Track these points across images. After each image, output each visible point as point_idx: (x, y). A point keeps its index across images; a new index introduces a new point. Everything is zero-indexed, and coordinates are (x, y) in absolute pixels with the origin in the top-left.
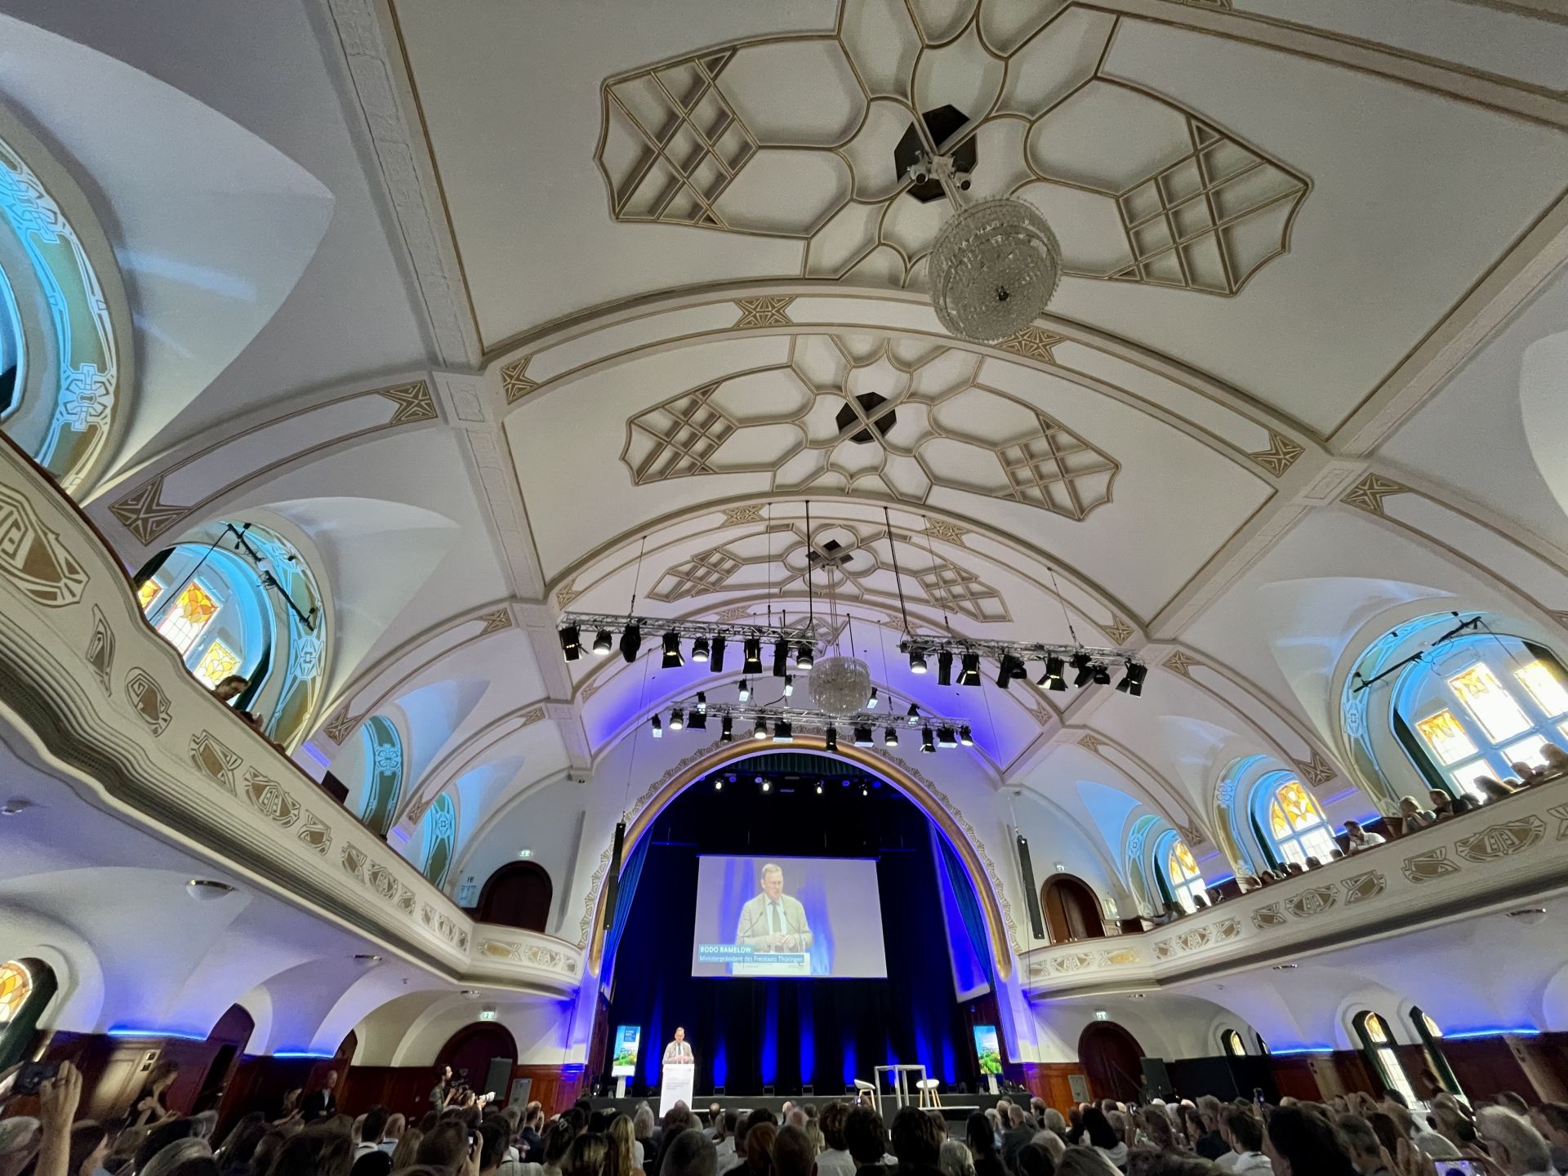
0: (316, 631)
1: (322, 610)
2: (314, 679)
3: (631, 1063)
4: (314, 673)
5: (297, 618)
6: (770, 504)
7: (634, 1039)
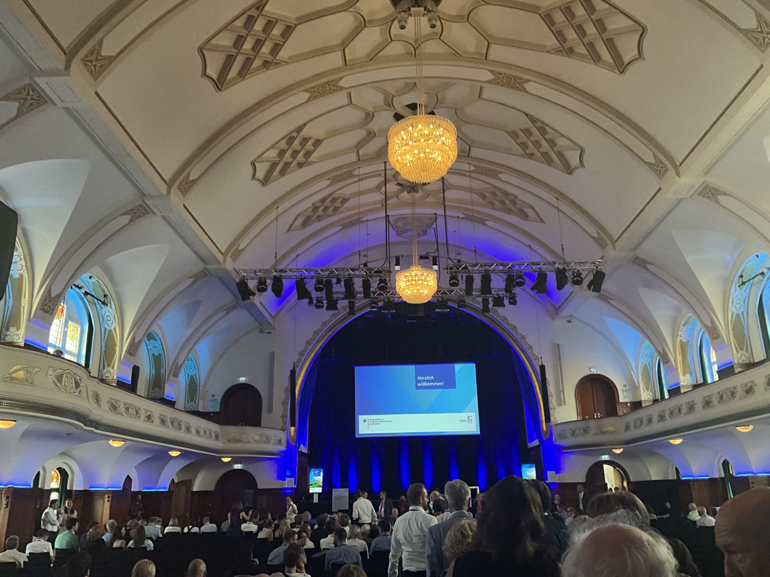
0: (109, 305)
1: (109, 295)
2: (115, 329)
3: (319, 486)
4: (114, 326)
5: (100, 303)
6: (359, 168)
7: (320, 475)
